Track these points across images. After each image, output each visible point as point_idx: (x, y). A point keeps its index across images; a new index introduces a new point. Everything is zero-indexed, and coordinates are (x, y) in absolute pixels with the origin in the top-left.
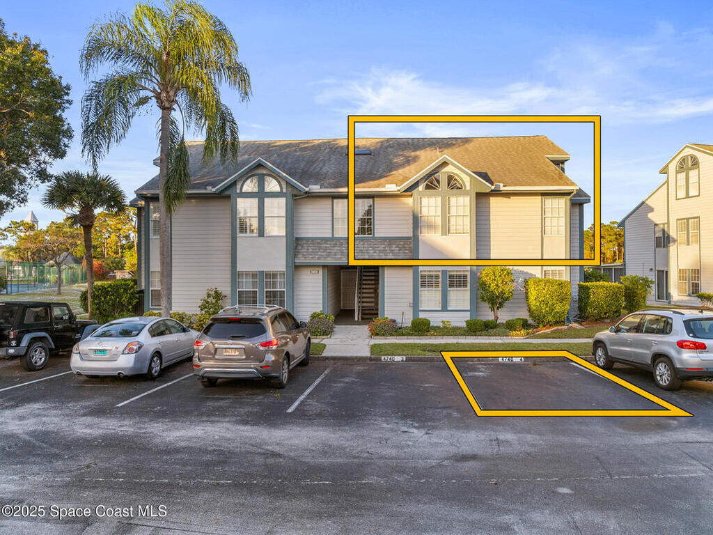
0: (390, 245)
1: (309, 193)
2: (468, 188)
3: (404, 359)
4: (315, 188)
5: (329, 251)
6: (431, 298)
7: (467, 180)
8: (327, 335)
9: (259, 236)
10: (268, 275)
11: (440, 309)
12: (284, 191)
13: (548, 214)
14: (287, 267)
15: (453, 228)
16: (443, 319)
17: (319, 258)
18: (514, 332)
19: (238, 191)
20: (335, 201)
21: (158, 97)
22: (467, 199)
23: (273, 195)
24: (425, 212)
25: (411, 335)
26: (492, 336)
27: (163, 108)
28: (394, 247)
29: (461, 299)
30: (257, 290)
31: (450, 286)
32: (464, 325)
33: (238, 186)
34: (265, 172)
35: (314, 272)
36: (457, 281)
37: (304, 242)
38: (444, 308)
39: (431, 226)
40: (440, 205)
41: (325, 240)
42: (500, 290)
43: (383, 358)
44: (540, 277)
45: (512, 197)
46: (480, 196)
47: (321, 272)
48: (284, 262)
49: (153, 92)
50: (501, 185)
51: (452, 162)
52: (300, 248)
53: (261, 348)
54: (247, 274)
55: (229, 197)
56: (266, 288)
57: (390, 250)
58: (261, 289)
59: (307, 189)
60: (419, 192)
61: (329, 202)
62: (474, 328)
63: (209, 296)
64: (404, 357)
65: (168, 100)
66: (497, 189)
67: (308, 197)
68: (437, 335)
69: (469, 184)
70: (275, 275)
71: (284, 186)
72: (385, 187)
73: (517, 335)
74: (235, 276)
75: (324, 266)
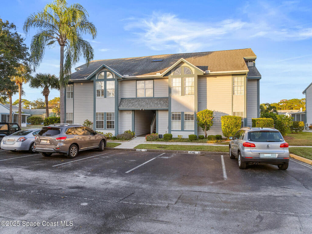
0: (160, 101)
1: (125, 78)
2: (194, 73)
3: (146, 151)
4: (127, 76)
5: (134, 104)
6: (176, 125)
7: (193, 70)
8: (127, 140)
9: (104, 98)
10: (108, 114)
11: (181, 130)
12: (114, 78)
13: (236, 84)
14: (115, 110)
15: (187, 93)
16: (179, 135)
17: (129, 107)
18: (210, 141)
19: (96, 79)
20: (137, 82)
21: (59, 41)
22: (193, 78)
23: (110, 80)
24: (174, 85)
25: (163, 141)
26: (199, 142)
27: (61, 45)
28: (162, 102)
29: (190, 125)
30: (104, 120)
31: (186, 119)
32: (188, 137)
33: (96, 77)
34: (107, 70)
35: (128, 113)
36: (189, 117)
37: (124, 100)
38: (183, 130)
39: (176, 92)
40: (181, 82)
41: (133, 99)
42: (204, 121)
43: (137, 149)
44: (231, 115)
45: (217, 77)
46: (199, 77)
47: (131, 113)
48: (114, 109)
49: (56, 38)
50: (209, 71)
51: (186, 62)
52: (122, 102)
53: (57, 140)
54: (100, 114)
55: (93, 82)
56: (107, 120)
57: (160, 103)
58: (105, 120)
59: (122, 77)
60: (171, 76)
61: (135, 82)
62: (192, 139)
63: (85, 123)
64: (146, 150)
65: (62, 42)
66: (207, 73)
67: (124, 80)
68: (174, 142)
69: (194, 71)
70: (111, 114)
71: (114, 76)
72: (156, 74)
73: (211, 142)
74: (95, 114)
75: (132, 110)
